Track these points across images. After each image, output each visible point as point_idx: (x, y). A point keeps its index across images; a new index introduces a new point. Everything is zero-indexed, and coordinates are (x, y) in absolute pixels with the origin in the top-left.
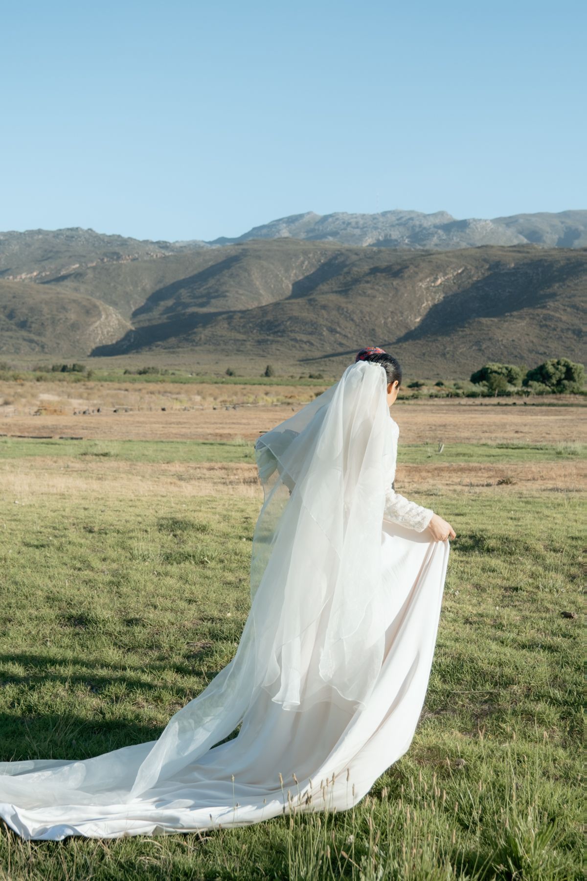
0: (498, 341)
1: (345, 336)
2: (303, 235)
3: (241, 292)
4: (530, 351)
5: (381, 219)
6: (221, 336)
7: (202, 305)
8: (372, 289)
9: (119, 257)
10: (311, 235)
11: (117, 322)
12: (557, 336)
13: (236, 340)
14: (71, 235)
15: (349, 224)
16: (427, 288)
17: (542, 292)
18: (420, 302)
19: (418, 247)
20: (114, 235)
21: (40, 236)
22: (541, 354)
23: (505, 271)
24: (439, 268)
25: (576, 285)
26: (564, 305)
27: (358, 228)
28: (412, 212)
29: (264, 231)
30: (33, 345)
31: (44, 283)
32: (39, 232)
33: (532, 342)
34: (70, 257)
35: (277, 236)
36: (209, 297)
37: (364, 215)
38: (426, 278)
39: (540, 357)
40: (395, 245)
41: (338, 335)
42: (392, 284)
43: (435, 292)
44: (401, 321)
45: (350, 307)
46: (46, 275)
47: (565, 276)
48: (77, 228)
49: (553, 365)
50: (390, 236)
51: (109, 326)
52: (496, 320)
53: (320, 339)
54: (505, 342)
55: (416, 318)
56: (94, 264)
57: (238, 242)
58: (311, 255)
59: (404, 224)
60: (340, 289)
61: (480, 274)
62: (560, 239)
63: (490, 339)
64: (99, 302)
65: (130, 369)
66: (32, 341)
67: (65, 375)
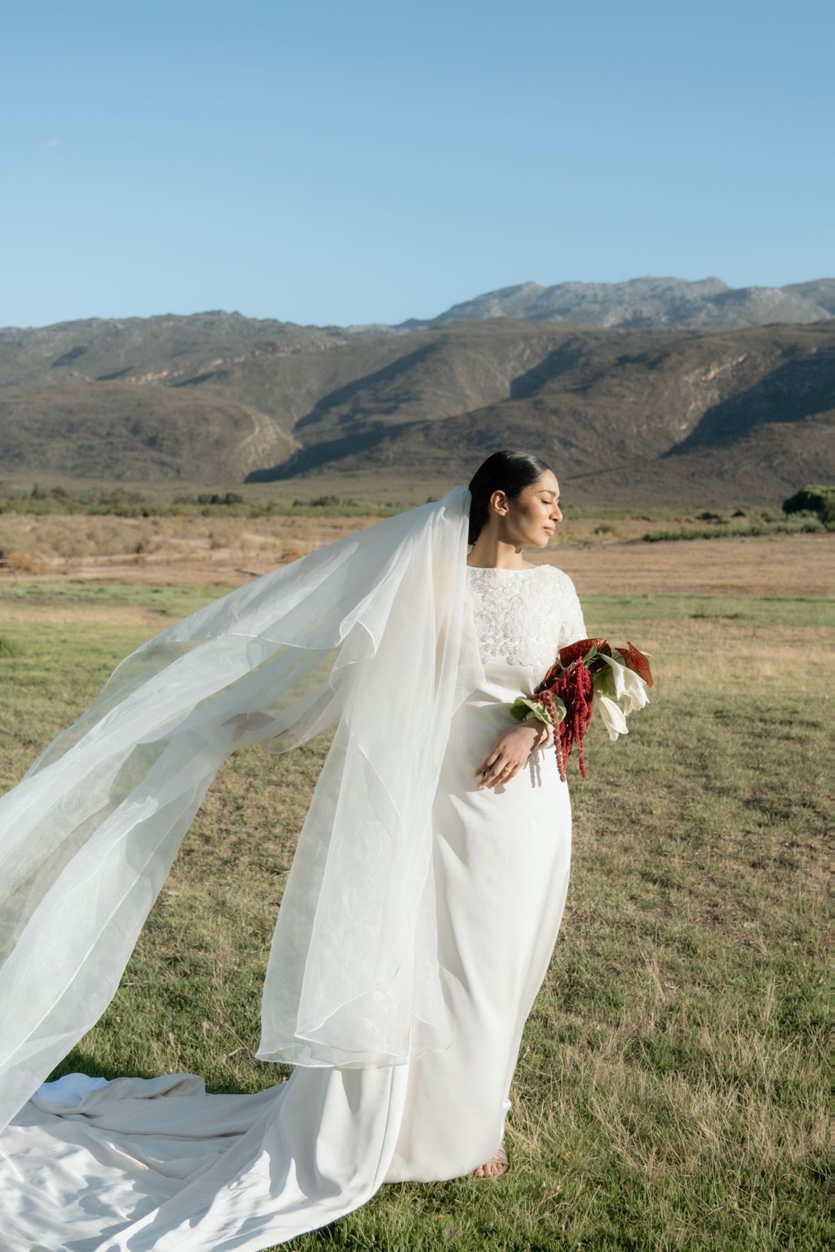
0: (796, 455)
1: (584, 451)
2: (521, 314)
3: (440, 392)
5: (628, 290)
6: (416, 453)
7: (389, 411)
8: (620, 385)
9: (275, 349)
10: (532, 313)
11: (274, 436)
13: (436, 458)
14: (212, 320)
15: (584, 297)
16: (696, 384)
18: (686, 403)
19: (680, 327)
20: (267, 320)
21: (171, 324)
24: (712, 356)
27: (596, 302)
28: (671, 279)
29: (469, 309)
30: (166, 469)
31: (177, 385)
32: (169, 317)
34: (211, 350)
35: (485, 317)
36: (399, 399)
37: (603, 286)
38: (694, 369)
40: (649, 326)
41: (574, 450)
42: (647, 378)
43: (707, 389)
44: (660, 429)
45: (590, 411)
46: (180, 376)
50: (641, 312)
51: (265, 442)
53: (550, 456)
55: (680, 425)
56: (242, 359)
57: (434, 324)
58: (534, 341)
59: (660, 296)
60: (576, 387)
61: (769, 362)
63: (785, 452)
64: (250, 411)
65: (300, 499)
66: (163, 464)
67: (214, 508)
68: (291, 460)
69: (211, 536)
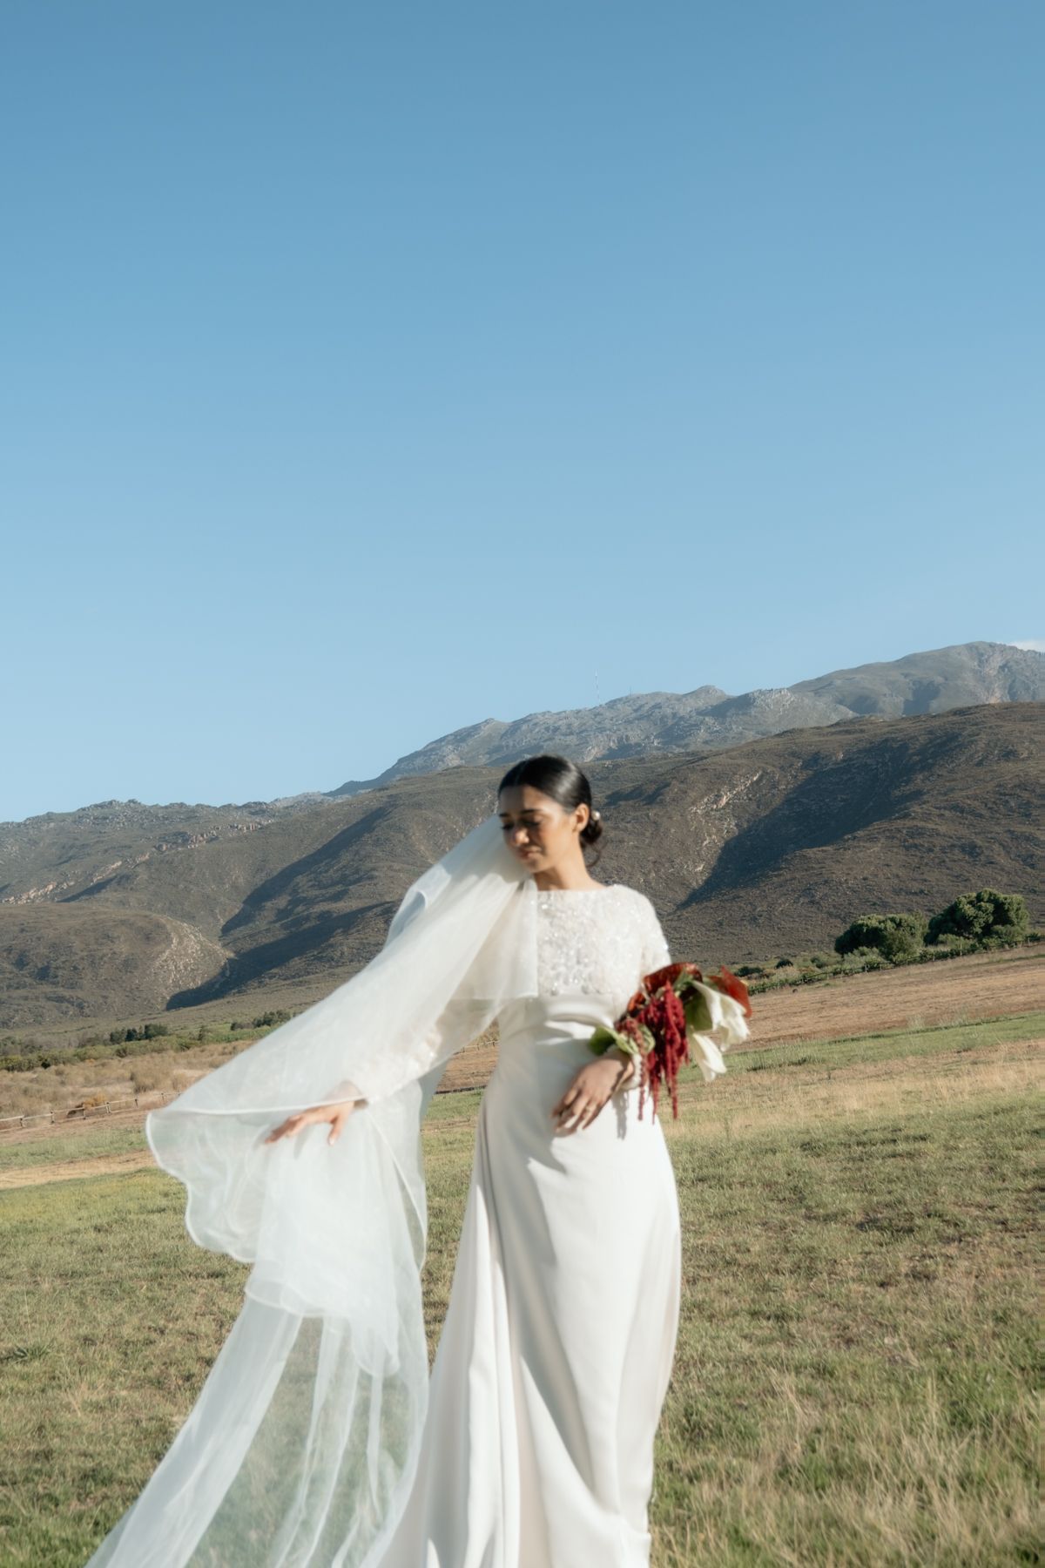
0: (841, 883)
2: (483, 760)
3: (396, 866)
4: (897, 892)
5: (608, 714)
7: (337, 897)
8: (616, 828)
9: (185, 839)
10: (495, 756)
11: (198, 947)
12: (937, 860)
14: (103, 814)
15: (556, 729)
16: (707, 814)
17: (897, 793)
18: (698, 839)
19: (677, 750)
20: (172, 805)
21: (52, 825)
22: (915, 893)
23: (831, 766)
24: (721, 779)
25: (951, 771)
26: (939, 808)
27: (571, 733)
28: (657, 694)
29: (419, 762)
30: (64, 1005)
31: (68, 900)
32: (49, 817)
33: (897, 876)
34: (106, 851)
35: (441, 767)
36: (347, 881)
37: (578, 712)
38: (702, 797)
39: (915, 898)
40: (638, 753)
42: (648, 816)
43: (721, 819)
44: (672, 874)
46: (69, 887)
47: (930, 761)
48: (111, 803)
50: (627, 738)
51: (186, 955)
52: (829, 849)
54: (851, 883)
55: (696, 867)
56: (147, 857)
57: (380, 784)
59: (648, 717)
61: (789, 777)
62: (907, 702)
63: (826, 882)
64: (163, 919)
65: (239, 1020)
66: (60, 999)
67: (132, 1045)
68: (222, 974)
69: (132, 1079)
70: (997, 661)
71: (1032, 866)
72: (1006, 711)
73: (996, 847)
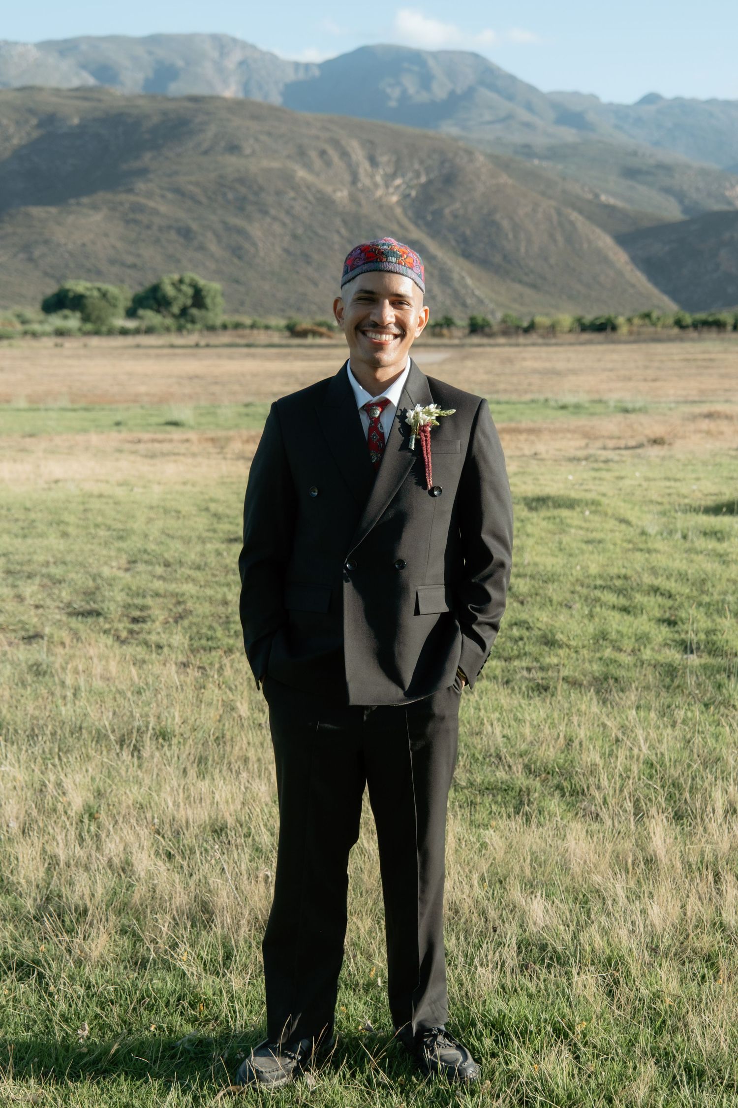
0: (59, 245)
4: (112, 262)
12: (153, 238)
17: (124, 167)
22: (129, 266)
23: (64, 130)
25: (178, 155)
26: (162, 189)
33: (114, 247)
39: (127, 271)
47: (160, 141)
49: (173, 284)
52: (53, 210)
54: (70, 246)
61: (22, 132)
63: (46, 242)
70: (236, 56)
71: (240, 258)
72: (237, 106)
73: (209, 235)
